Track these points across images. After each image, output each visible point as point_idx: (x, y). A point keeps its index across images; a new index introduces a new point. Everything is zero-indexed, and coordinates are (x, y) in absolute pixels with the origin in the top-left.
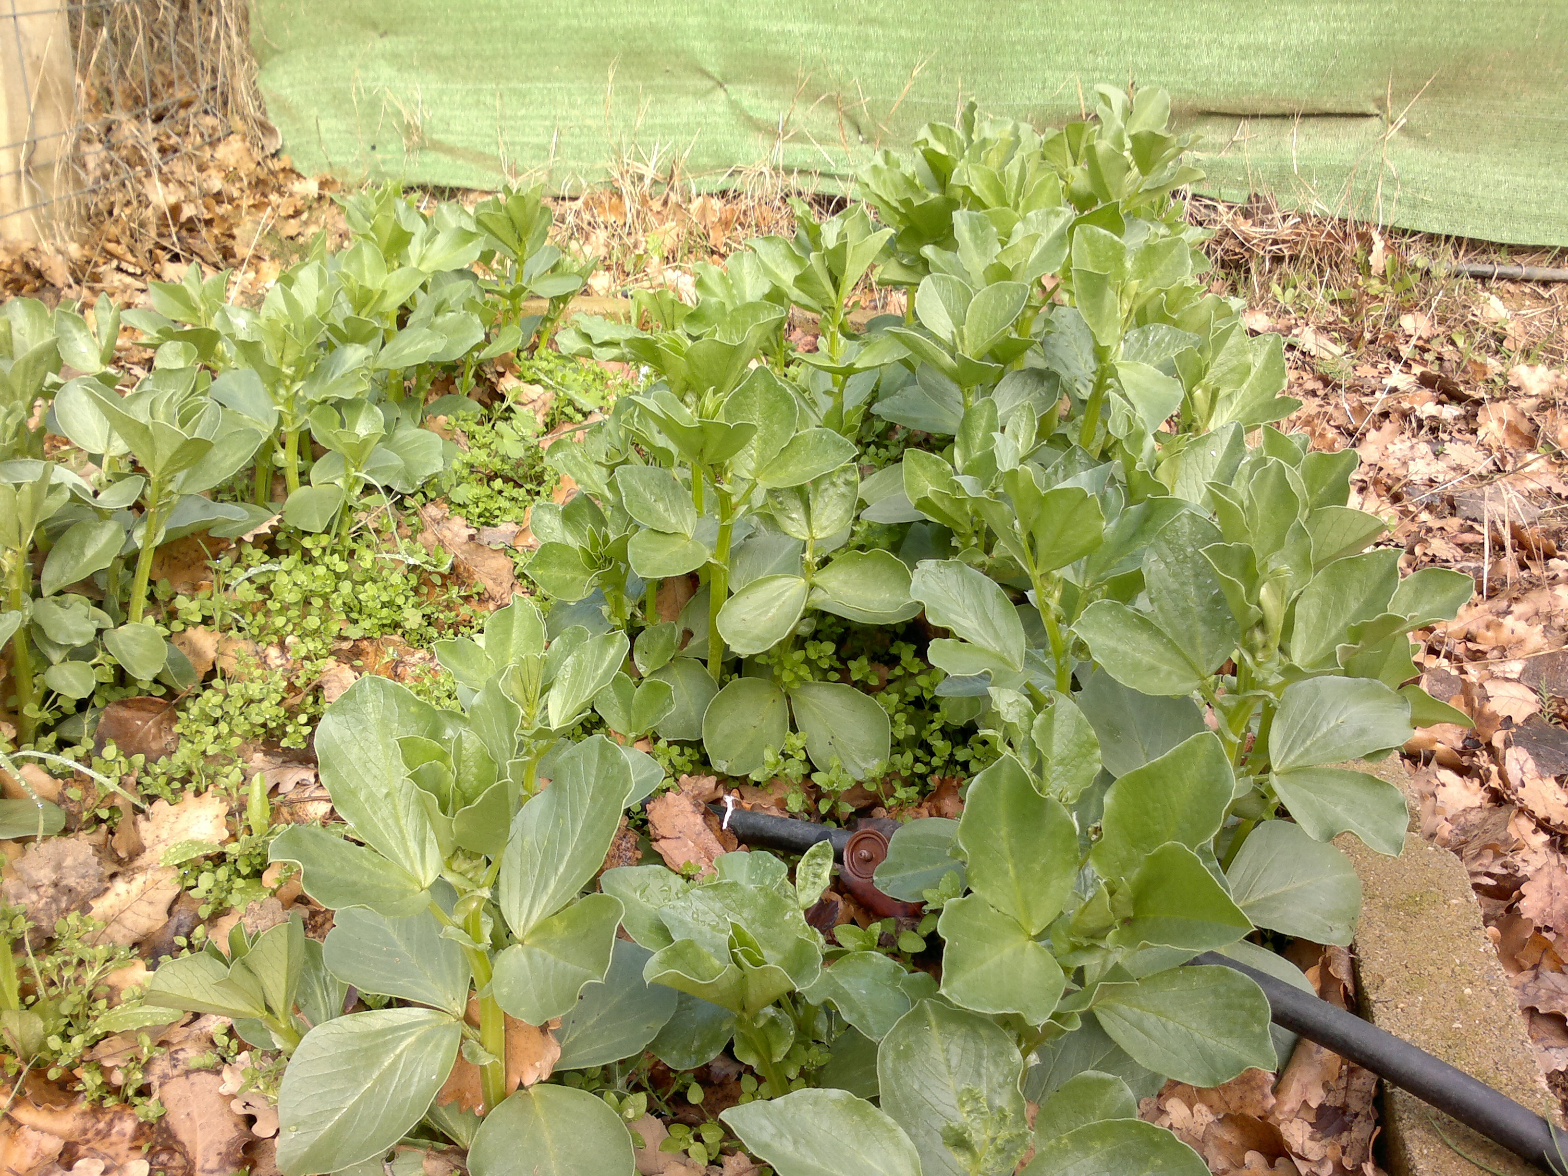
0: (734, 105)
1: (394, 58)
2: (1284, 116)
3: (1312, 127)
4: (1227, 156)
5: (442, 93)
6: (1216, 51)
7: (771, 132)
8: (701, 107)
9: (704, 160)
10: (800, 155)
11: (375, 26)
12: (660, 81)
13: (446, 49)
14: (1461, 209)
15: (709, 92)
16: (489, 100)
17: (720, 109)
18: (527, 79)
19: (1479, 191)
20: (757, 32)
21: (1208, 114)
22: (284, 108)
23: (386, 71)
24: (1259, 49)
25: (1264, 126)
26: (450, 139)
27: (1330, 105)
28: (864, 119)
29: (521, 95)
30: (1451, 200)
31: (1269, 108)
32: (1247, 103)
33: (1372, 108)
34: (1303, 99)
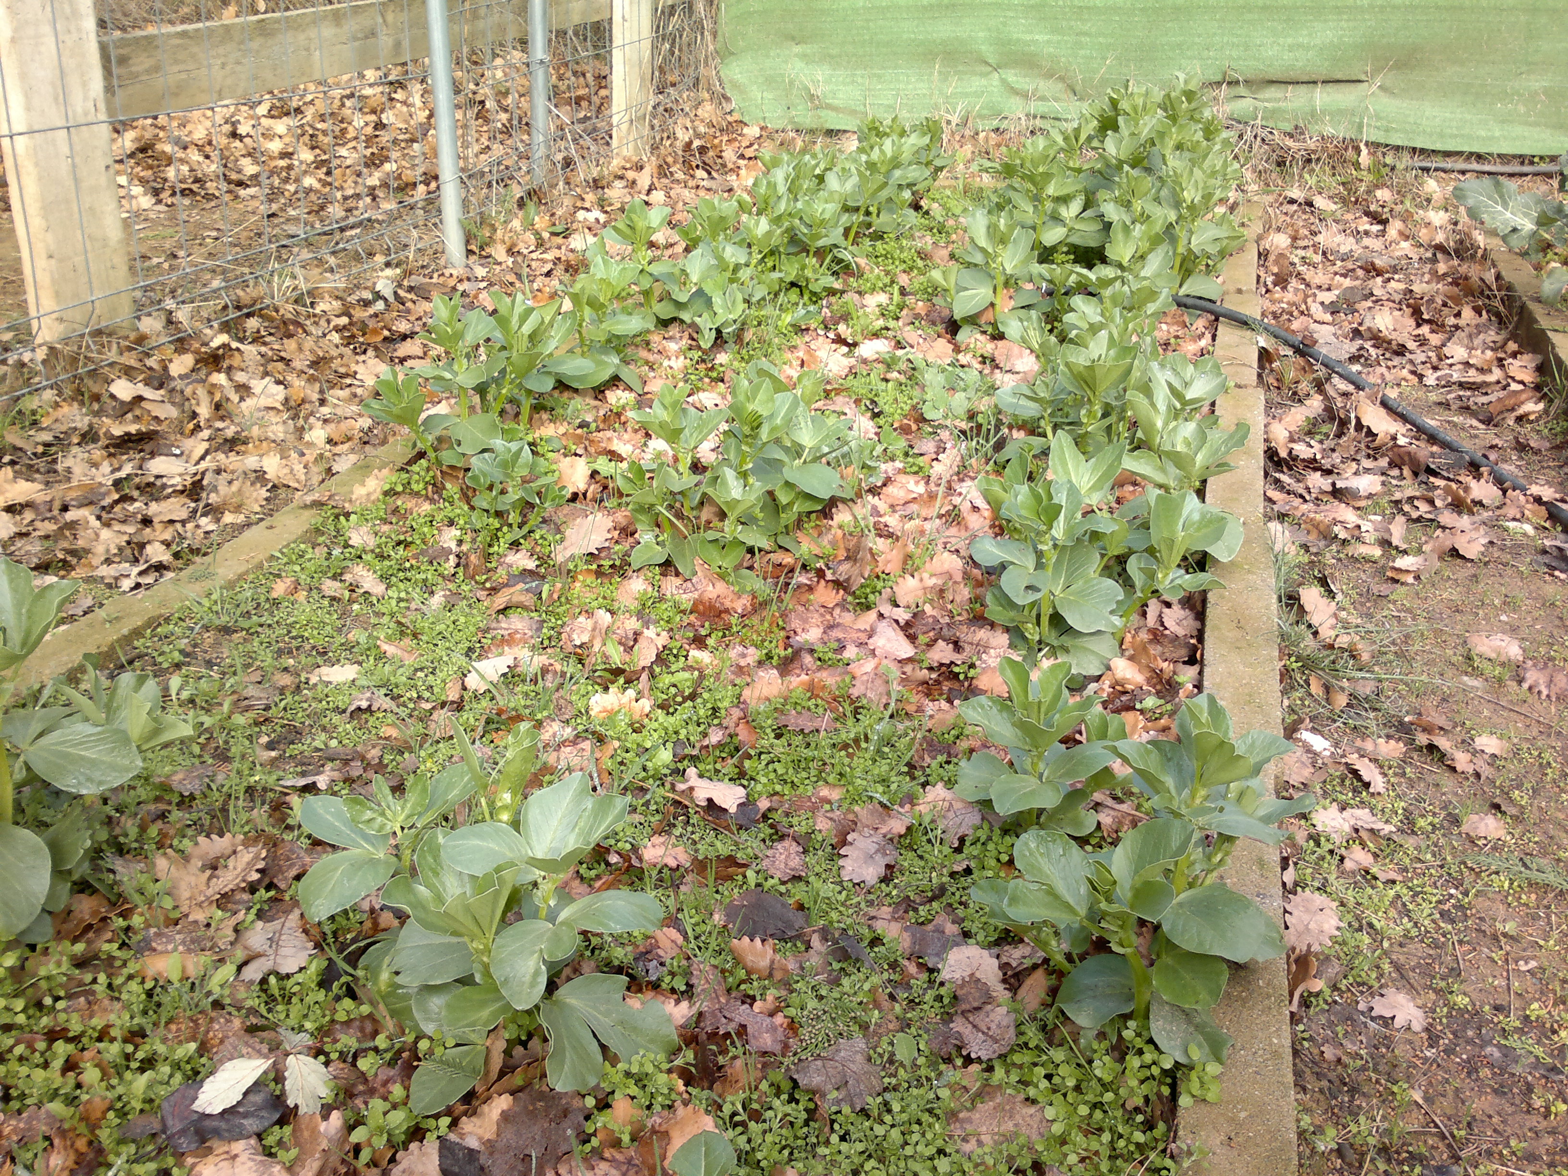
0: (1003, 81)
1: (804, 57)
2: (1315, 83)
3: (1330, 88)
4: (1282, 104)
5: (832, 76)
6: (1276, 48)
7: (1025, 96)
8: (984, 82)
9: (985, 112)
10: (1040, 107)
11: (793, 38)
12: (960, 68)
13: (835, 51)
14: (1414, 132)
15: (990, 73)
16: (860, 80)
17: (995, 83)
18: (883, 68)
19: (1424, 122)
20: (1018, 40)
21: (1272, 82)
22: (736, 85)
23: (799, 64)
24: (1300, 46)
25: (1303, 89)
26: (836, 102)
27: (1339, 76)
28: (1077, 88)
29: (879, 77)
30: (1408, 127)
31: (1305, 79)
32: (1292, 75)
33: (1363, 78)
34: (1324, 72)
